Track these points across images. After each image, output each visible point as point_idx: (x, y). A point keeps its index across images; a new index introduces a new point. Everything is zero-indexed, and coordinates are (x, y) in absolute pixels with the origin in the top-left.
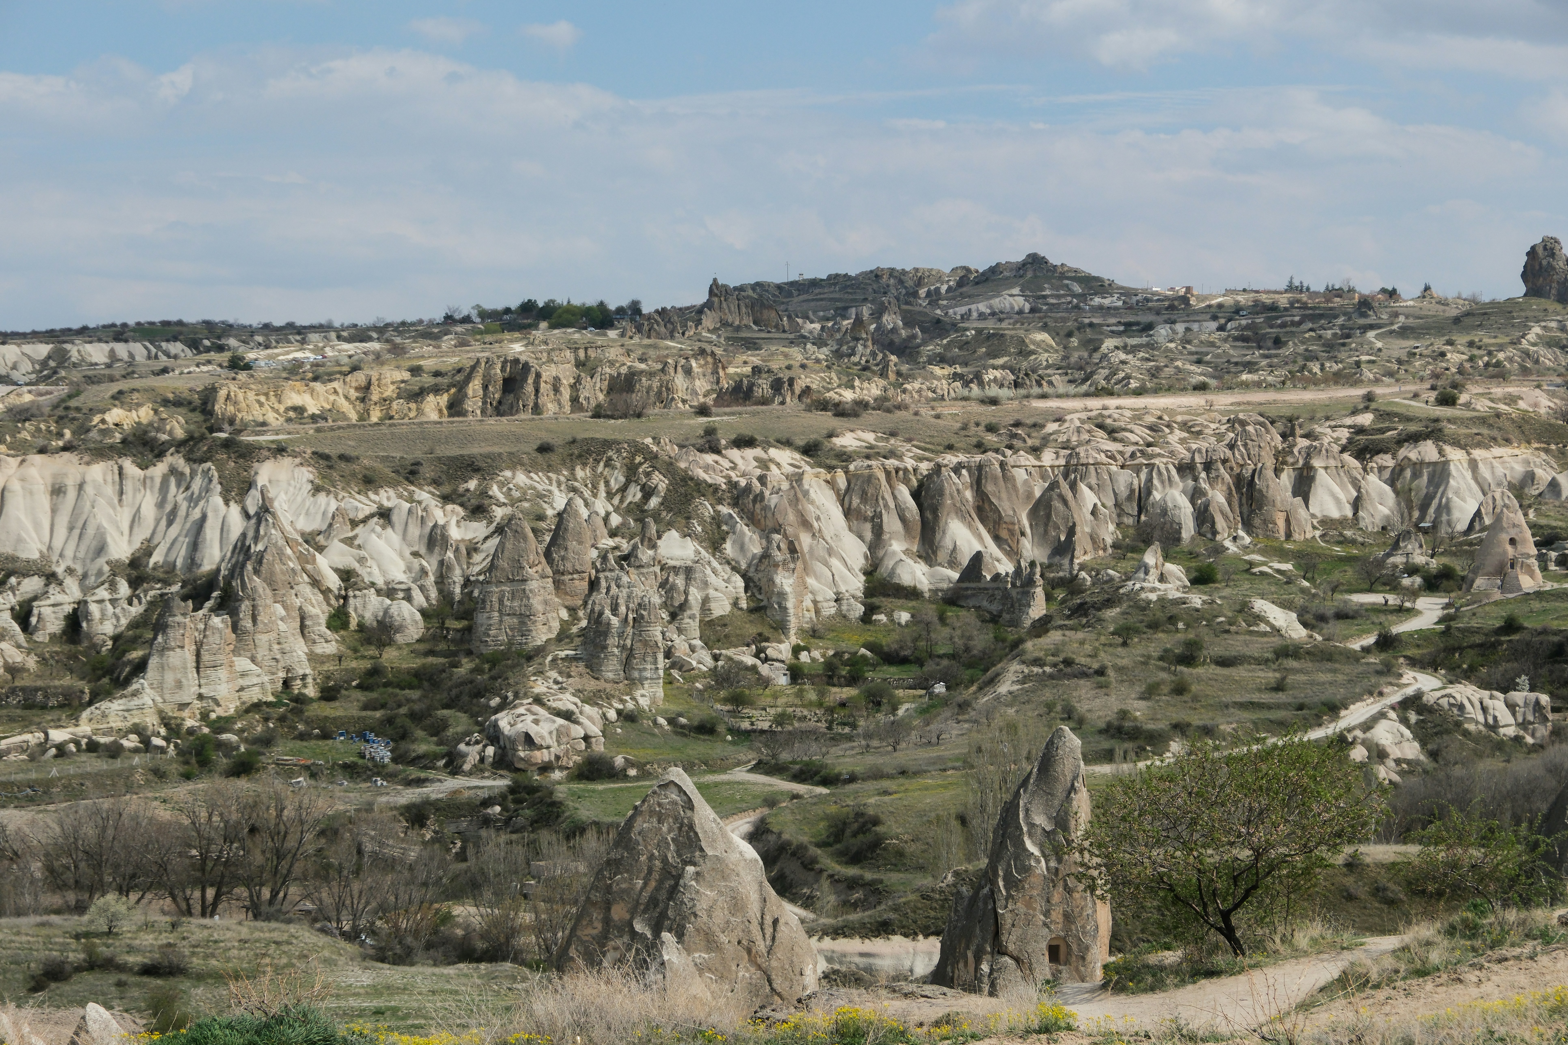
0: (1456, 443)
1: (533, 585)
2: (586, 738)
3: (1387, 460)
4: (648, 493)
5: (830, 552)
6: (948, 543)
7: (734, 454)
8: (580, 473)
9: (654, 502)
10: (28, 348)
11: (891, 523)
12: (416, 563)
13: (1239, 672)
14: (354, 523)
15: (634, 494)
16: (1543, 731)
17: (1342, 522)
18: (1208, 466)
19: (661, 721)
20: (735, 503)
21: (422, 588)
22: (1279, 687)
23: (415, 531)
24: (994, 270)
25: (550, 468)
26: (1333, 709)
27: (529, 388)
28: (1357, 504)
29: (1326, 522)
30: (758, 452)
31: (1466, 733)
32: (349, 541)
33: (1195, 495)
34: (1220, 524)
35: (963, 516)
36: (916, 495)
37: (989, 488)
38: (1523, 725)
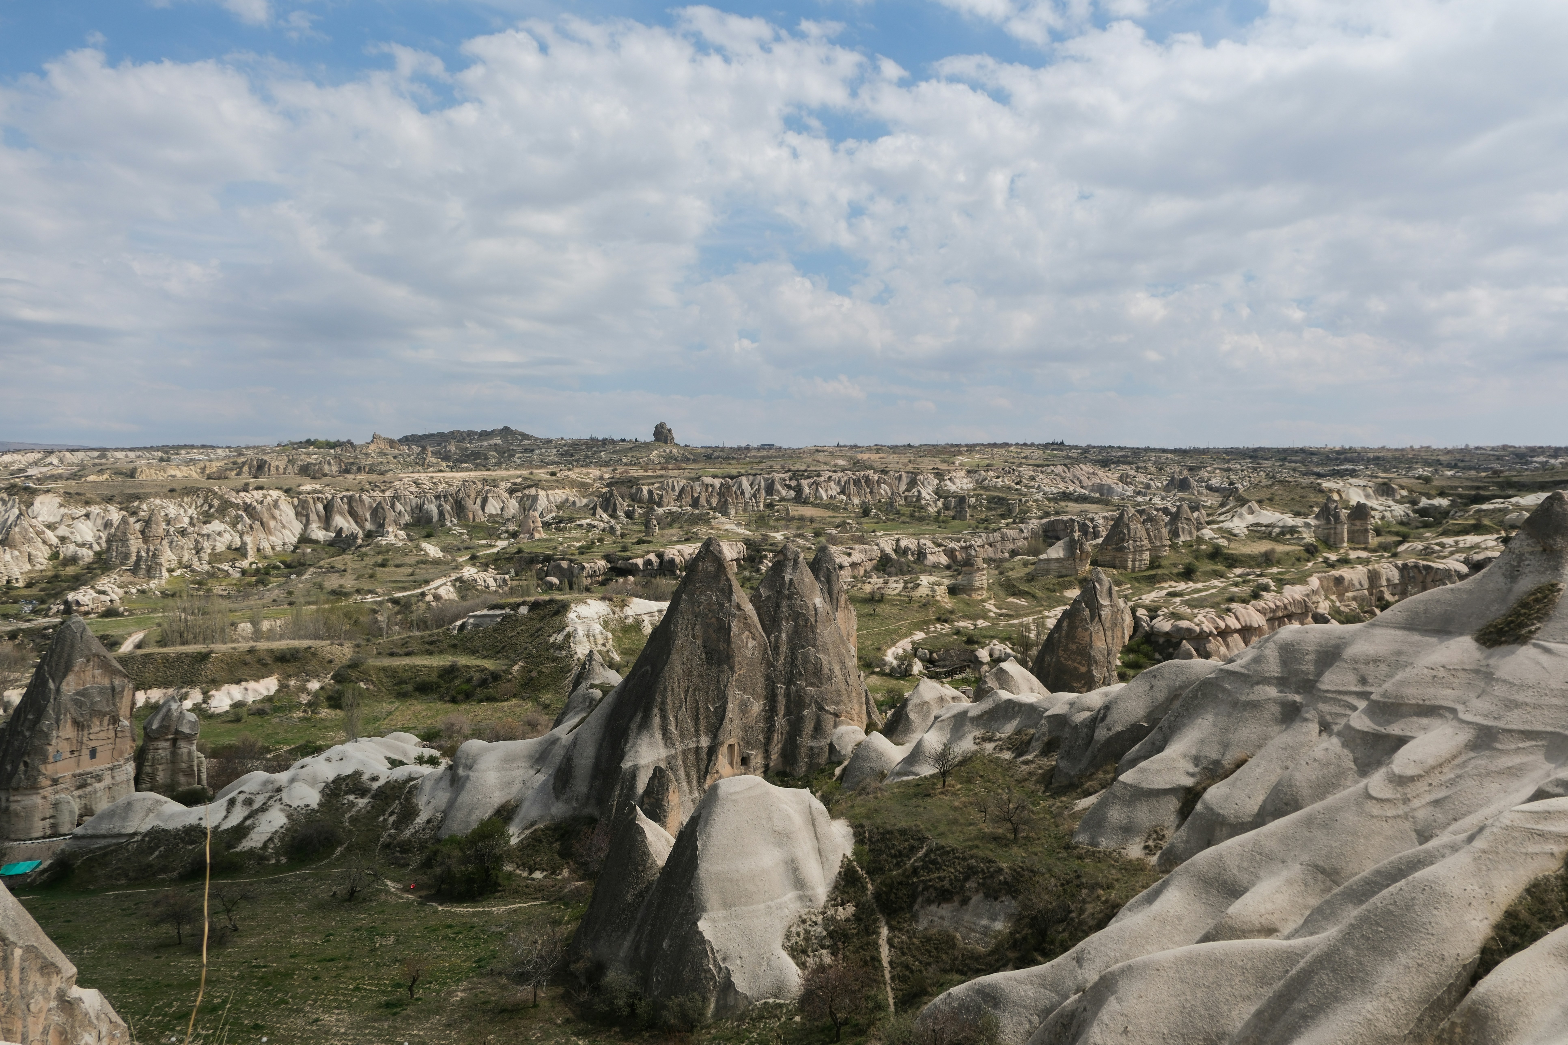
0: (543, 489)
1: (132, 542)
2: (111, 601)
3: (519, 494)
4: (211, 506)
5: (284, 527)
6: (334, 524)
7: (255, 492)
8: (186, 499)
9: (212, 510)
10: (89, 453)
11: (313, 517)
12: (97, 533)
13: (402, 569)
14: (74, 519)
15: (206, 507)
16: (507, 589)
17: (497, 515)
18: (445, 496)
19: (158, 593)
20: (245, 511)
21: (99, 544)
22: (412, 575)
23: (99, 522)
24: (493, 431)
25: (173, 497)
26: (427, 582)
27: (266, 469)
28: (502, 509)
29: (491, 515)
30: (265, 492)
31: (477, 590)
32: (69, 526)
33: (439, 507)
34: (447, 516)
35: (341, 514)
36: (325, 508)
37: (354, 504)
38: (499, 586)
